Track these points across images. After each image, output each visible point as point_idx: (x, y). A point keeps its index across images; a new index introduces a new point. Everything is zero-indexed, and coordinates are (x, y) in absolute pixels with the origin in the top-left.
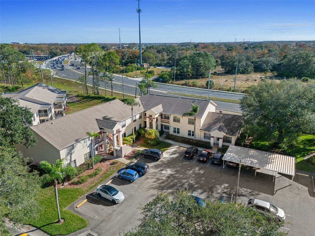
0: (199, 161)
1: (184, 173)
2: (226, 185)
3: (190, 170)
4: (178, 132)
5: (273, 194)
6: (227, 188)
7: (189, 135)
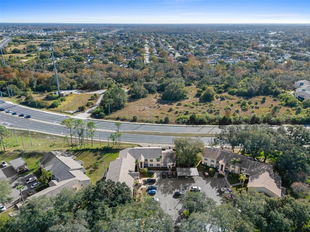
0: (169, 177)
1: (167, 185)
2: (182, 184)
3: (168, 182)
4: (152, 165)
5: (195, 183)
6: (182, 185)
7: (157, 165)
